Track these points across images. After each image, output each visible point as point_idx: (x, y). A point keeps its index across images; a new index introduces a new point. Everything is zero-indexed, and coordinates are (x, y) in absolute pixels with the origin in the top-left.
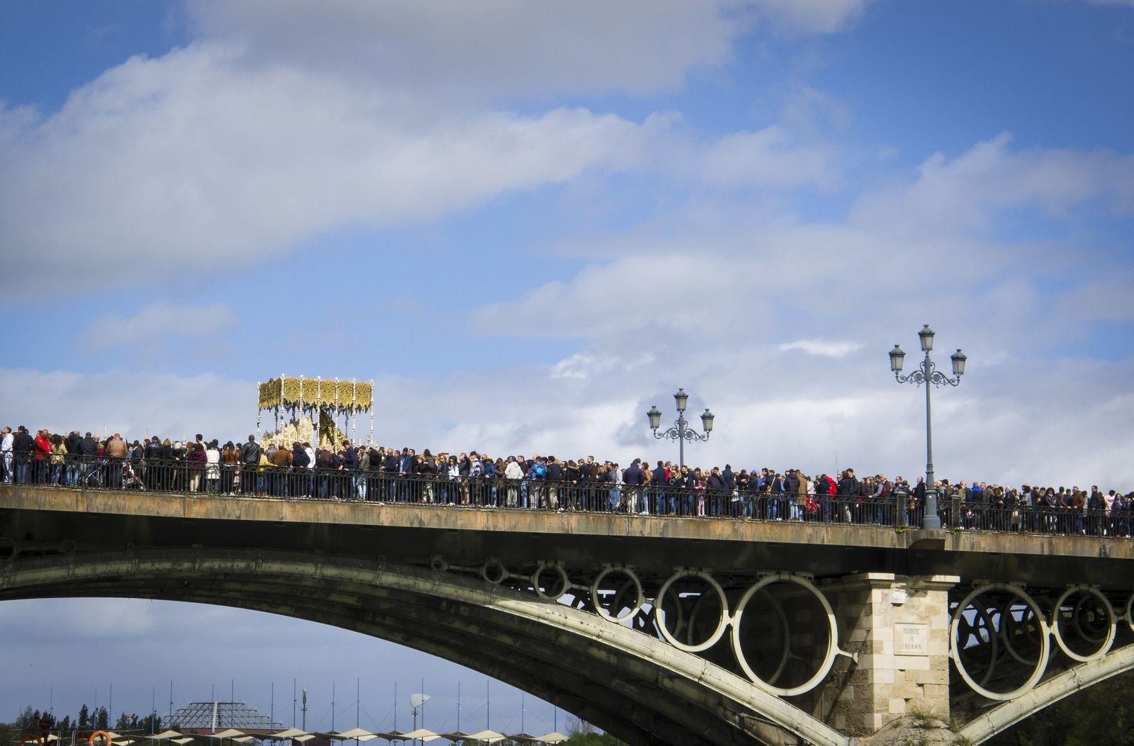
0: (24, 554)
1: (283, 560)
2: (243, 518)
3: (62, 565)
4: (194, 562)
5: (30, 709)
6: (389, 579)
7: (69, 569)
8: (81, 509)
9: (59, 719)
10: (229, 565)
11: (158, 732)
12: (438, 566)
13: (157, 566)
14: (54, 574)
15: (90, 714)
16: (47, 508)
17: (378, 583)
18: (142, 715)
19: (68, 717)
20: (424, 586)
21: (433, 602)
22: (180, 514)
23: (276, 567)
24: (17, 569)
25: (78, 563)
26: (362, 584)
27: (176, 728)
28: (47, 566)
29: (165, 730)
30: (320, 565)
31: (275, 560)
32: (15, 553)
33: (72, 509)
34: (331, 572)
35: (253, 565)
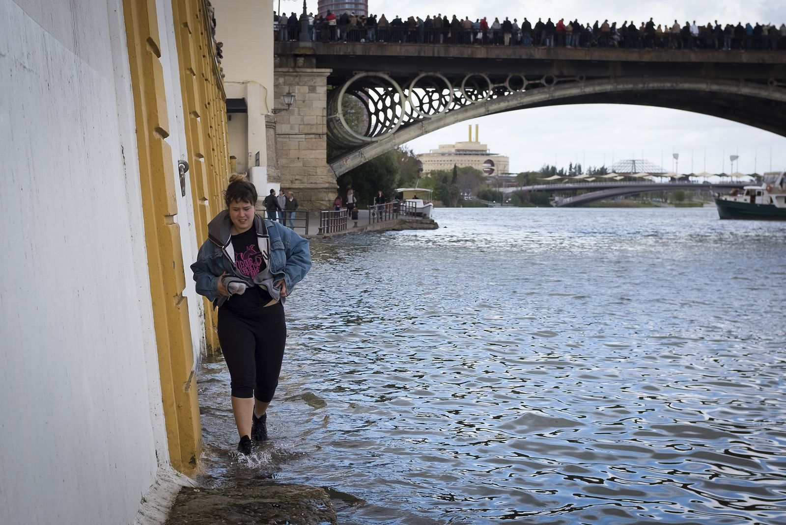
0: (559, 83)
1: (690, 82)
2: (670, 60)
3: (578, 87)
4: (644, 84)
5: (545, 164)
6: (746, 90)
7: (581, 89)
8: (588, 58)
9: (558, 169)
10: (662, 85)
11: (607, 174)
12: (772, 83)
13: (626, 86)
14: (574, 91)
15: (573, 166)
16: (571, 58)
17: (739, 93)
18: (598, 167)
19: (562, 169)
20: (764, 93)
21: (768, 102)
22: (638, 59)
23: (686, 86)
24: (556, 90)
25: (586, 86)
26: (731, 94)
27: (614, 172)
28: (570, 88)
29: (609, 173)
30: (709, 84)
31: (686, 82)
32: (555, 81)
33: (583, 58)
34: (715, 87)
35: (675, 85)
